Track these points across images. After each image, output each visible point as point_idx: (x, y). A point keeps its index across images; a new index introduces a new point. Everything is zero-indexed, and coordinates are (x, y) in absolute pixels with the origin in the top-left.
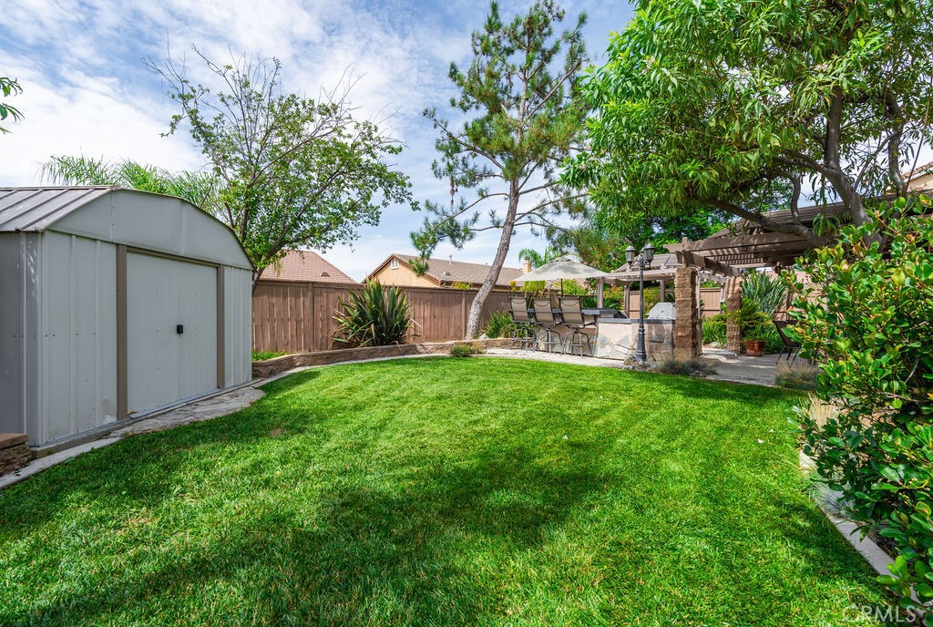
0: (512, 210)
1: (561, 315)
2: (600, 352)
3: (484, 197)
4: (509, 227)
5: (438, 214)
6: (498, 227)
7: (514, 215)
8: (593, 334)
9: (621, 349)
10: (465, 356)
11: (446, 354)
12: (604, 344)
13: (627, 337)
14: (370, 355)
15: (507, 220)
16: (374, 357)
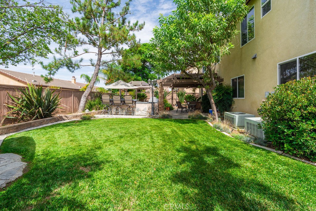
0: (99, 60)
1: (124, 101)
2: (136, 113)
3: (87, 52)
4: (98, 67)
5: (62, 55)
6: (93, 66)
7: (100, 62)
8: (134, 107)
9: (144, 112)
10: (88, 119)
11: (78, 119)
12: (138, 111)
13: (146, 108)
14: (41, 124)
15: (97, 63)
16: (43, 124)
